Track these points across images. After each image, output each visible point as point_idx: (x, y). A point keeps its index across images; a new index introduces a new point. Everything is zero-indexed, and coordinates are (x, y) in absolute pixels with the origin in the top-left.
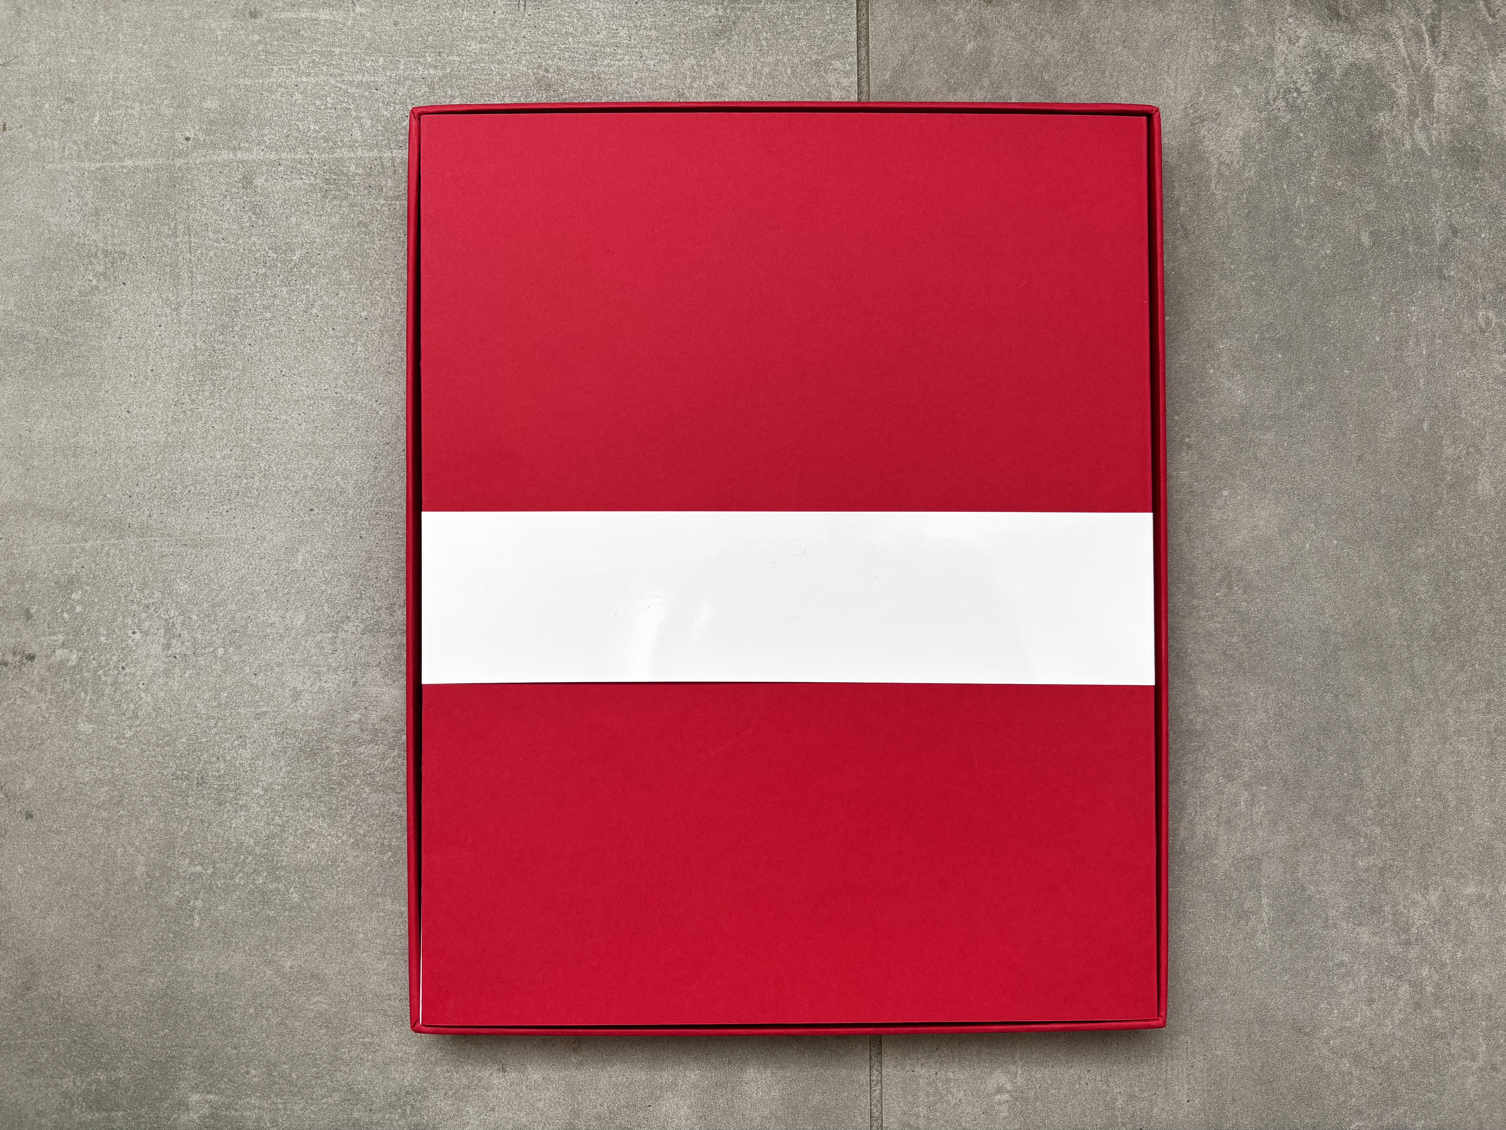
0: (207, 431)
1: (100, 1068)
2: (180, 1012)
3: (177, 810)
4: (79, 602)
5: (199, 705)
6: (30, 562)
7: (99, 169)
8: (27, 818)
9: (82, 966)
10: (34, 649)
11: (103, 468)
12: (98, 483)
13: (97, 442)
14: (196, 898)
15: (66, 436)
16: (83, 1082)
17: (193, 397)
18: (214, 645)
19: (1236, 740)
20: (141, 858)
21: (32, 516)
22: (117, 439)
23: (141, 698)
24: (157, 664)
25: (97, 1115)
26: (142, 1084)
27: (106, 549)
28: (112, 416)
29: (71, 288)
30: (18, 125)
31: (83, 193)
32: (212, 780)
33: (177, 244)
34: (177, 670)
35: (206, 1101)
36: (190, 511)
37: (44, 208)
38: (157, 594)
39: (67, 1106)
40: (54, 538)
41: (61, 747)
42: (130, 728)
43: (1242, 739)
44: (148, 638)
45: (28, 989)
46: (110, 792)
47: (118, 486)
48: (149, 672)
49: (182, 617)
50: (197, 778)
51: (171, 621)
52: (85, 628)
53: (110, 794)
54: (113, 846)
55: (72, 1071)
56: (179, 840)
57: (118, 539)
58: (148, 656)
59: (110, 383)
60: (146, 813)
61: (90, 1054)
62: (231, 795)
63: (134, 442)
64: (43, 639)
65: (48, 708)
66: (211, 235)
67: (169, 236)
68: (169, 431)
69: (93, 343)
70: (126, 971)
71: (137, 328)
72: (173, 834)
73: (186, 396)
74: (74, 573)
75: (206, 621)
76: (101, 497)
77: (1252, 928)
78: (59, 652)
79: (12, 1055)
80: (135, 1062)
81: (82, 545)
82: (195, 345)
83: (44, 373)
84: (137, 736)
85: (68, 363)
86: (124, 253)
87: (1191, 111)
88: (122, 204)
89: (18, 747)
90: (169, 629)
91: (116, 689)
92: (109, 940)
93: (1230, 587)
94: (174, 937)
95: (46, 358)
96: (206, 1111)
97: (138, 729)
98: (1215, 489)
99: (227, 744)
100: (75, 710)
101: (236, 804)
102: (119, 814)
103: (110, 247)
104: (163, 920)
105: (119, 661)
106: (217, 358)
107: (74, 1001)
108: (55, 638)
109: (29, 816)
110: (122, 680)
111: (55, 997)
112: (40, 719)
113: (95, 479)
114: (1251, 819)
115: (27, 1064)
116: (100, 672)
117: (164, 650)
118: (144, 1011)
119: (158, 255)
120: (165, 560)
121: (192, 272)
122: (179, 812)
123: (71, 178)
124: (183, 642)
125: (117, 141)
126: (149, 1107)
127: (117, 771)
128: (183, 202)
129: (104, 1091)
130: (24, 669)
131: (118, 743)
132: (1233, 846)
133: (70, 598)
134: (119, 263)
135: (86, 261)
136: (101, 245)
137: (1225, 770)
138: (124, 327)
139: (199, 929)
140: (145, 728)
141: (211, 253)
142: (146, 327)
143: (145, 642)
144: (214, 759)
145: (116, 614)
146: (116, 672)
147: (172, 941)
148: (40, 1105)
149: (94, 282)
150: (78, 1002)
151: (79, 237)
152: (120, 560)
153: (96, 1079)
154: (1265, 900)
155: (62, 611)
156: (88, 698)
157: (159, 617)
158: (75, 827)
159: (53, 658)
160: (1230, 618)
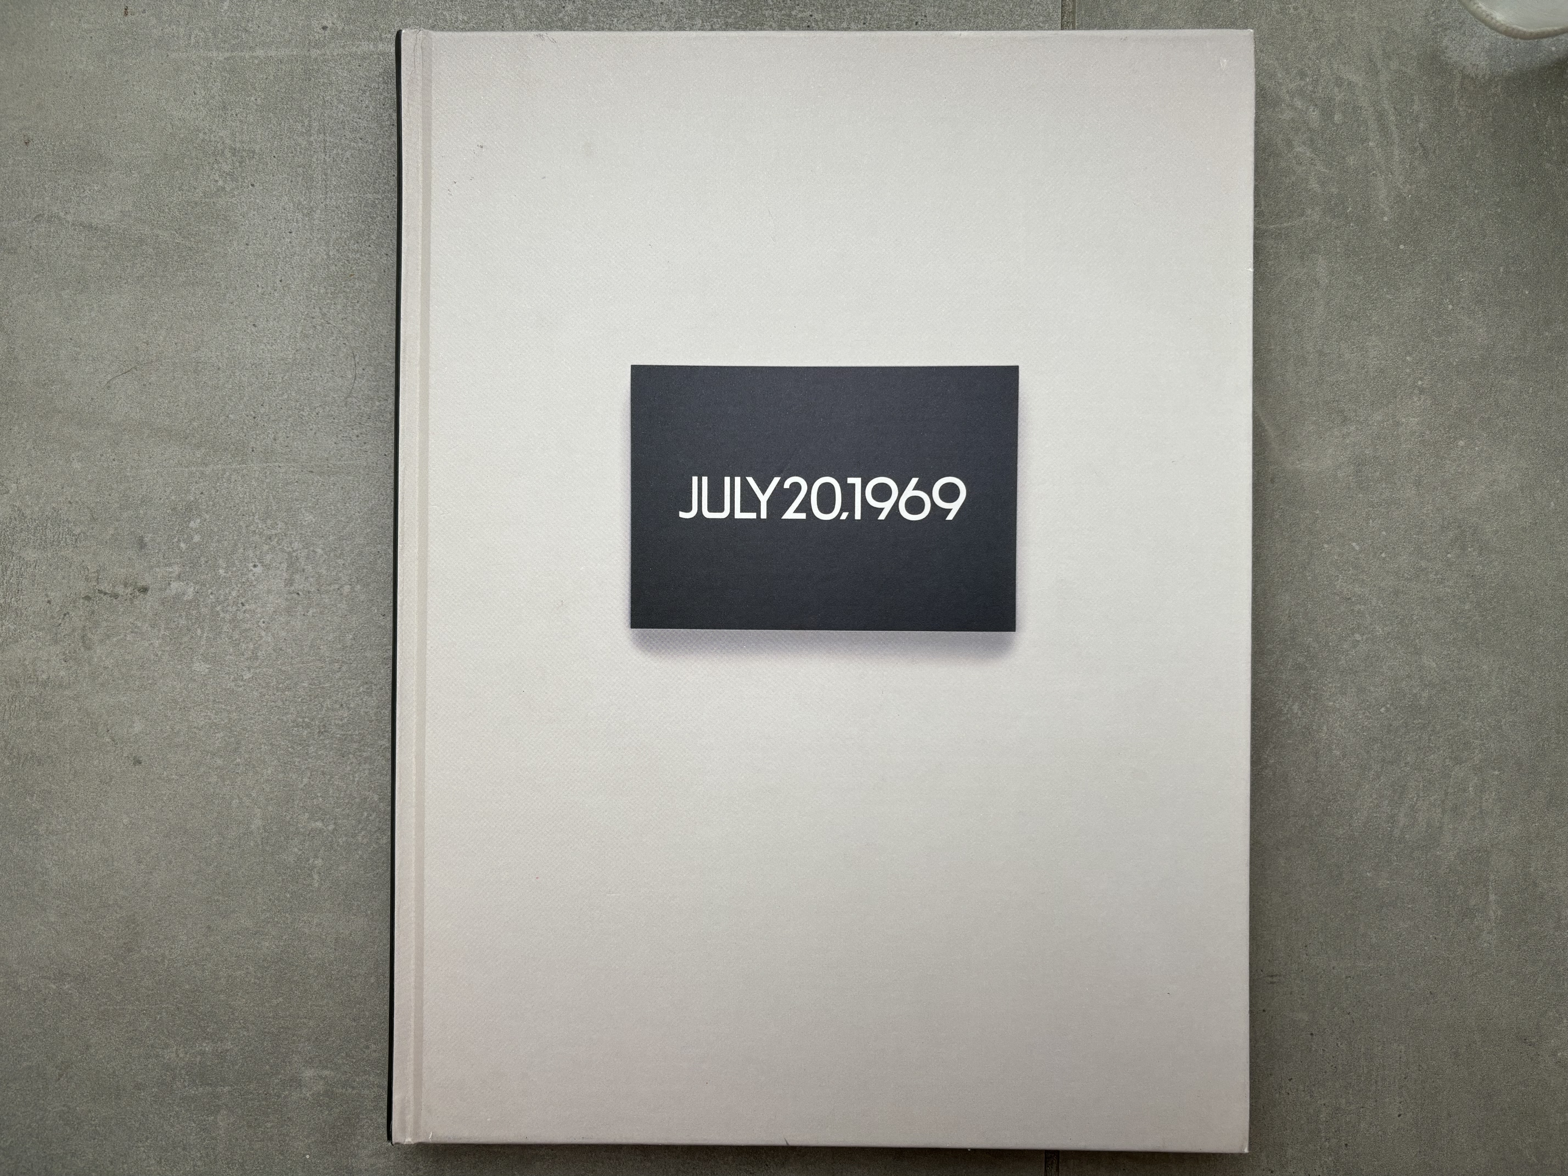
0: (338, 348)
1: (205, 1038)
2: (295, 979)
3: (297, 760)
4: (196, 531)
5: (322, 647)
6: (145, 486)
7: (227, 59)
8: (134, 764)
9: (190, 926)
10: (147, 580)
11: (226, 386)
12: (220, 402)
13: (219, 357)
14: (316, 857)
15: (187, 350)
16: (186, 1053)
17: (325, 310)
18: (339, 582)
19: (1465, 718)
20: (257, 810)
21: (149, 436)
22: (241, 355)
23: (261, 637)
24: (279, 601)
25: (201, 1089)
26: (251, 1057)
27: (228, 474)
28: (236, 330)
29: (195, 188)
30: (140, 9)
31: (210, 85)
32: (334, 729)
33: (311, 143)
34: (300, 608)
35: (321, 1077)
36: (318, 435)
37: (167, 100)
38: (281, 525)
39: (169, 1079)
40: (171, 461)
41: (174, 687)
42: (249, 669)
43: (1473, 718)
44: (270, 572)
45: (130, 950)
46: (226, 738)
47: (241, 407)
48: (270, 609)
49: (306, 550)
50: (319, 726)
51: (294, 554)
52: (203, 559)
53: (225, 740)
54: (228, 797)
55: (175, 1041)
56: (298, 792)
57: (240, 464)
58: (269, 592)
59: (236, 294)
60: (264, 762)
61: (195, 1023)
62: (355, 746)
63: (260, 359)
64: (157, 570)
65: (161, 645)
66: (347, 133)
67: (302, 134)
68: (298, 348)
69: (218, 249)
70: (238, 933)
71: (266, 234)
72: (293, 785)
73: (317, 309)
74: (192, 499)
75: (332, 555)
76: (224, 417)
77: (1477, 927)
78: (174, 585)
79: (111, 1021)
80: (245, 1033)
81: (201, 468)
82: (328, 254)
83: (164, 281)
84: (256, 679)
85: (191, 270)
86: (254, 152)
87: (1433, 18)
88: (253, 99)
89: (127, 686)
90: (292, 562)
91: (235, 626)
92: (221, 898)
93: (1463, 548)
94: (291, 897)
95: (167, 264)
96: (320, 1087)
97: (258, 671)
98: (1450, 438)
99: (351, 690)
100: (191, 648)
101: (360, 756)
102: (235, 762)
103: (238, 145)
104: (280, 878)
105: (238, 597)
106: (351, 268)
107: (180, 964)
108: (171, 570)
109: (138, 762)
110: (241, 617)
111: (159, 960)
112: (152, 657)
113: (217, 397)
114: (1480, 806)
115: (127, 1032)
116: (218, 608)
117: (286, 585)
118: (256, 977)
119: (290, 155)
120: (290, 487)
121: (326, 175)
122: (299, 762)
123: (198, 68)
124: (307, 578)
125: (248, 29)
126: (258, 1082)
127: (234, 715)
128: (318, 97)
129: (209, 1064)
130: (136, 602)
131: (235, 685)
132: (1459, 836)
133: (188, 527)
134: (247, 162)
135: (212, 160)
136: (228, 141)
137: (1452, 752)
138: (251, 233)
139: (319, 888)
140: (264, 670)
141: (348, 154)
142: (276, 233)
143: (267, 576)
144: (338, 706)
145: (237, 545)
146: (235, 608)
147: (289, 902)
148: (140, 1077)
149: (220, 183)
150: (184, 966)
151: (205, 133)
152: (242, 486)
153: (201, 1050)
154: (1492, 897)
155: (179, 540)
156: (205, 635)
157: (282, 550)
158: (188, 775)
159: (168, 591)
160: (1463, 583)
